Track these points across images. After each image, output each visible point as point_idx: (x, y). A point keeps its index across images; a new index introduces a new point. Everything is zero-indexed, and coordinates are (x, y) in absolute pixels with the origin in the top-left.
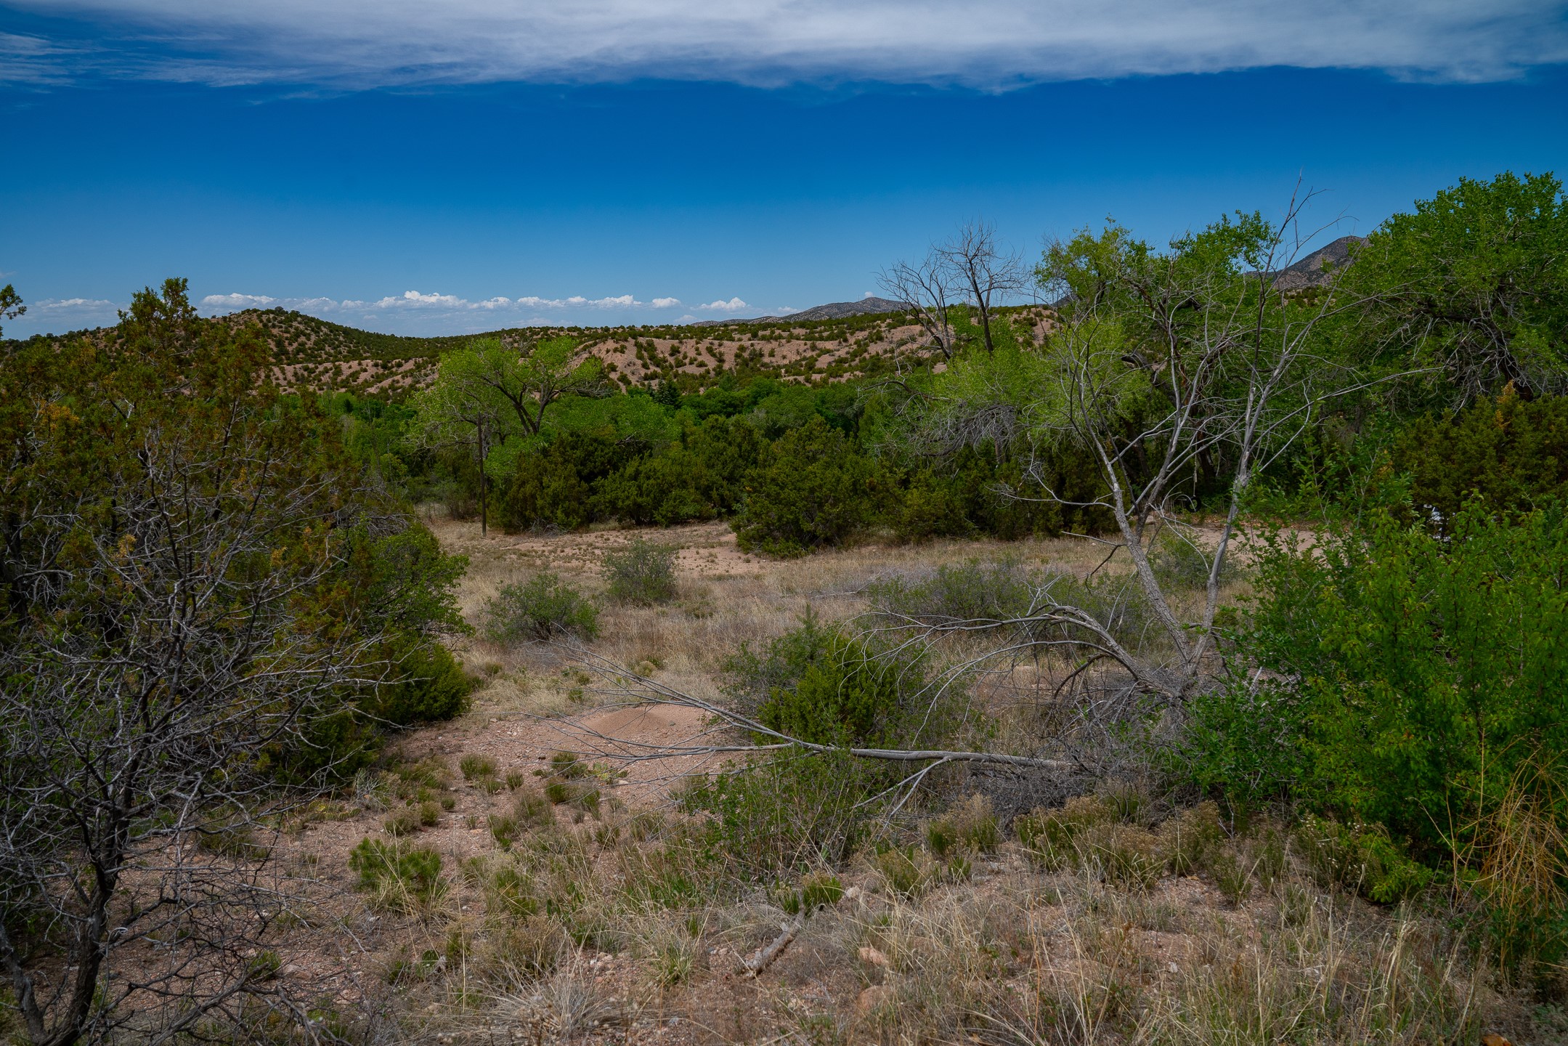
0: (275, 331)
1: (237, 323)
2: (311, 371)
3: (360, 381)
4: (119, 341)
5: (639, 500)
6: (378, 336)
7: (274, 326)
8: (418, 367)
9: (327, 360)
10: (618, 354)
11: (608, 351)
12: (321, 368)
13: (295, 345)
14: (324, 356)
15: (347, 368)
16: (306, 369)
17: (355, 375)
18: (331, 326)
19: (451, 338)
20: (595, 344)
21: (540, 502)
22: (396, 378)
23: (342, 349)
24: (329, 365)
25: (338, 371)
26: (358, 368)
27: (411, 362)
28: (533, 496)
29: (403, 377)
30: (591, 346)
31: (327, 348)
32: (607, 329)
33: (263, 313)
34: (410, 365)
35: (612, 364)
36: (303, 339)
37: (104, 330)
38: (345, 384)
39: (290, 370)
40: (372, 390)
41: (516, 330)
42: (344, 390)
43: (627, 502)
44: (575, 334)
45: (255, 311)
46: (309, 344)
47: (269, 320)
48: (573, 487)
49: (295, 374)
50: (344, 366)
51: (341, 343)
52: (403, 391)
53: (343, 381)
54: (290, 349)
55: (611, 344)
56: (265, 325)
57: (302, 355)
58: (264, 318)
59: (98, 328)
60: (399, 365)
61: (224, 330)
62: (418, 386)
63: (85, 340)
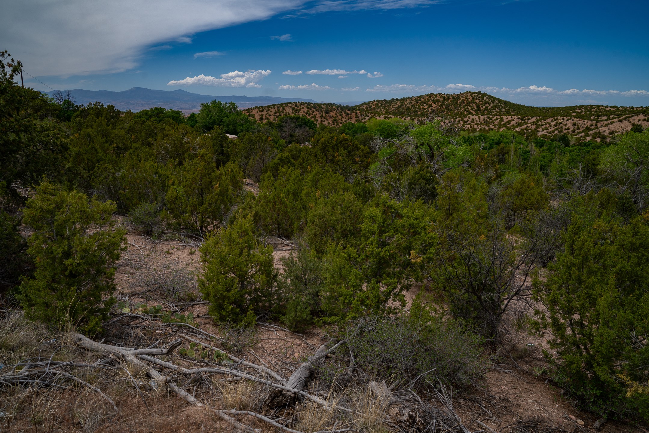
0: (477, 101)
1: (463, 97)
2: (490, 119)
3: (511, 125)
6: (518, 105)
7: (477, 99)
8: (538, 121)
9: (496, 115)
12: (495, 118)
13: (484, 107)
14: (495, 113)
15: (506, 119)
16: (489, 118)
17: (509, 122)
18: (499, 100)
22: (528, 125)
23: (503, 110)
24: (498, 117)
25: (502, 120)
26: (511, 119)
27: (534, 118)
29: (532, 125)
31: (497, 109)
32: (633, 108)
33: (473, 93)
34: (533, 120)
36: (487, 105)
38: (504, 125)
39: (482, 118)
40: (517, 129)
41: (583, 106)
42: (505, 128)
44: (614, 109)
45: (470, 92)
46: (490, 107)
47: (475, 96)
49: (484, 120)
50: (505, 118)
51: (503, 107)
52: (531, 131)
53: (503, 124)
54: (482, 109)
56: (473, 98)
57: (486, 112)
58: (473, 95)
60: (529, 119)
61: (457, 99)
62: (538, 129)
63: (408, 101)
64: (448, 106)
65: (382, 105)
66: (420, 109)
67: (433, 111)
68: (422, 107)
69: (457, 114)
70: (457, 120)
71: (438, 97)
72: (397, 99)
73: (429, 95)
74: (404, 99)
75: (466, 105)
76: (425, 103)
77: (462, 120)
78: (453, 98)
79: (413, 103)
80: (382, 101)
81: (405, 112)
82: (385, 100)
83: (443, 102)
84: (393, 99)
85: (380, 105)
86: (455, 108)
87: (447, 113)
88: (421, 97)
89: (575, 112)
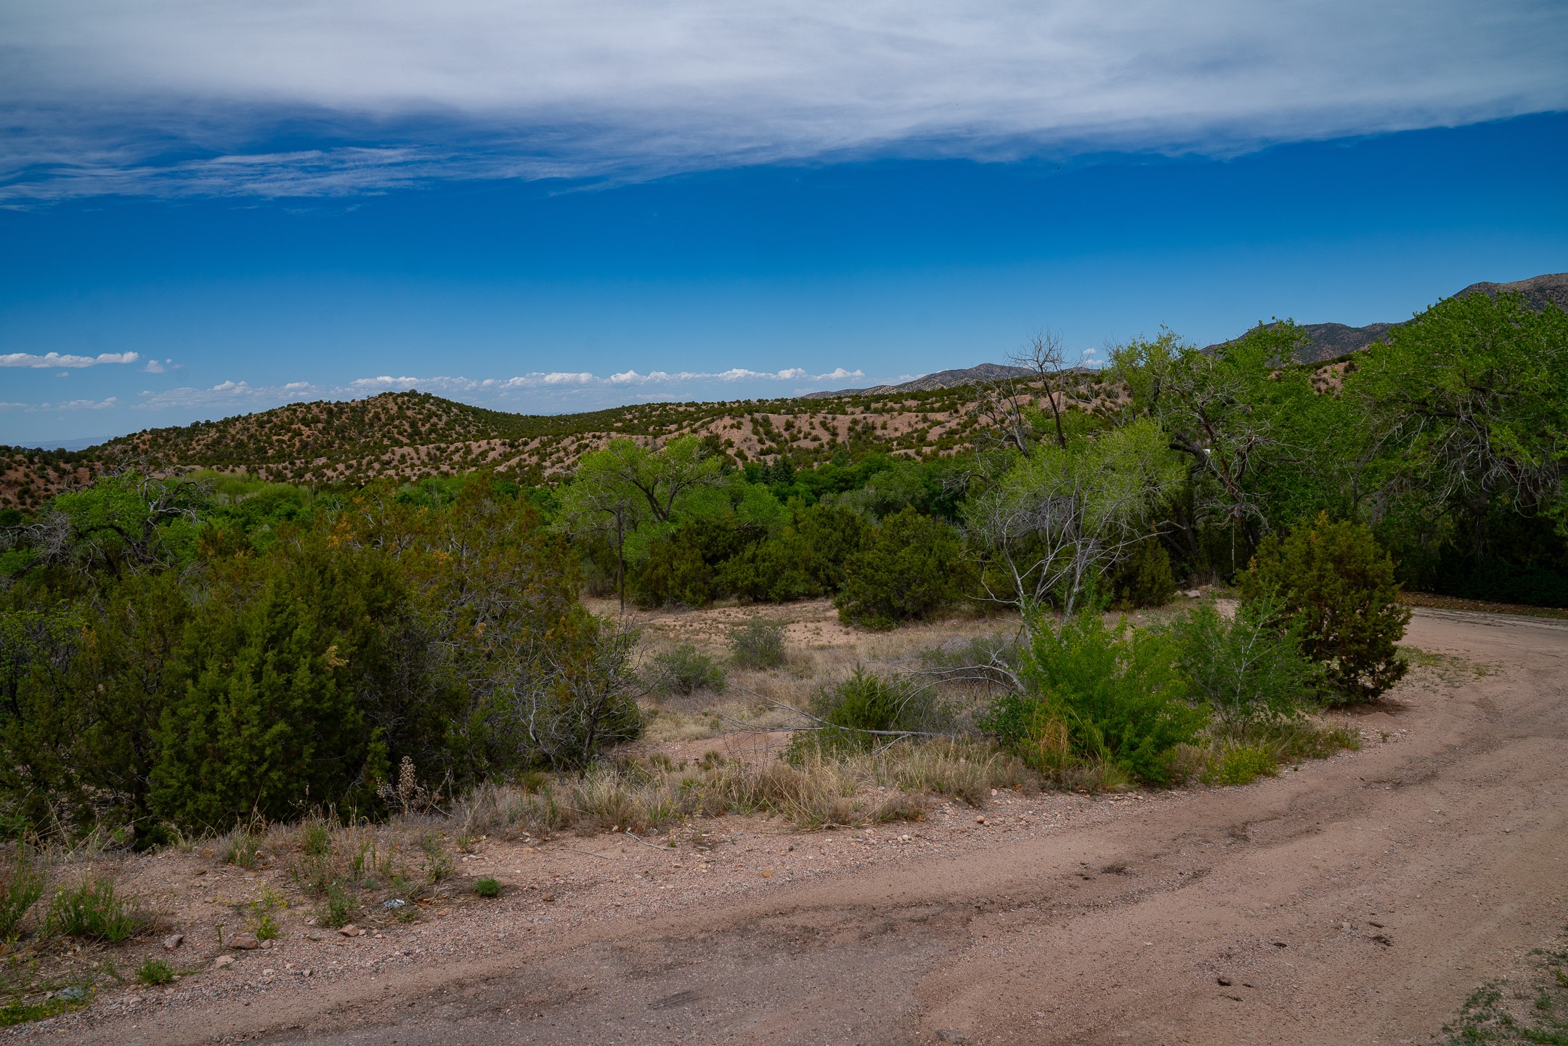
0: (409, 413)
1: (375, 406)
2: (443, 451)
3: (489, 459)
4: (268, 426)
5: (757, 580)
6: (505, 415)
7: (408, 408)
8: (544, 445)
9: (457, 440)
10: (735, 430)
11: (725, 428)
12: (452, 448)
13: (428, 425)
14: (455, 436)
15: (477, 447)
16: (438, 449)
17: (484, 454)
18: (462, 408)
19: (574, 416)
20: (713, 421)
21: (670, 583)
22: (523, 457)
23: (471, 428)
24: (460, 445)
25: (468, 451)
26: (487, 447)
27: (537, 441)
28: (665, 578)
29: (530, 456)
30: (709, 422)
31: (457, 428)
32: (723, 404)
33: (398, 396)
34: (535, 444)
35: (729, 440)
36: (435, 420)
37: (255, 415)
38: (475, 463)
39: (423, 450)
40: (501, 469)
41: (636, 407)
42: (474, 469)
43: (746, 583)
44: (693, 409)
45: (391, 394)
46: (441, 425)
47: (403, 403)
48: (699, 569)
49: (428, 454)
50: (474, 445)
51: (470, 422)
52: (530, 469)
53: (473, 460)
54: (423, 429)
55: (727, 420)
56: (400, 408)
57: (433, 435)
58: (399, 400)
59: (250, 414)
60: (526, 444)
61: (363, 413)
62: (544, 464)
63: (239, 425)
64: (342, 430)
65: (167, 440)
66: (271, 444)
67: (305, 445)
68: (275, 438)
69: (367, 445)
70: (364, 462)
71: (315, 410)
72: (208, 424)
73: (292, 409)
74: (227, 422)
75: (385, 425)
76: (283, 427)
77: (377, 460)
78: (353, 410)
79: (253, 431)
80: (167, 430)
81: (231, 454)
82: (175, 429)
83: (329, 422)
84: (198, 423)
85: (161, 441)
86: (360, 433)
87: (340, 448)
88: (271, 413)
89: (620, 421)
